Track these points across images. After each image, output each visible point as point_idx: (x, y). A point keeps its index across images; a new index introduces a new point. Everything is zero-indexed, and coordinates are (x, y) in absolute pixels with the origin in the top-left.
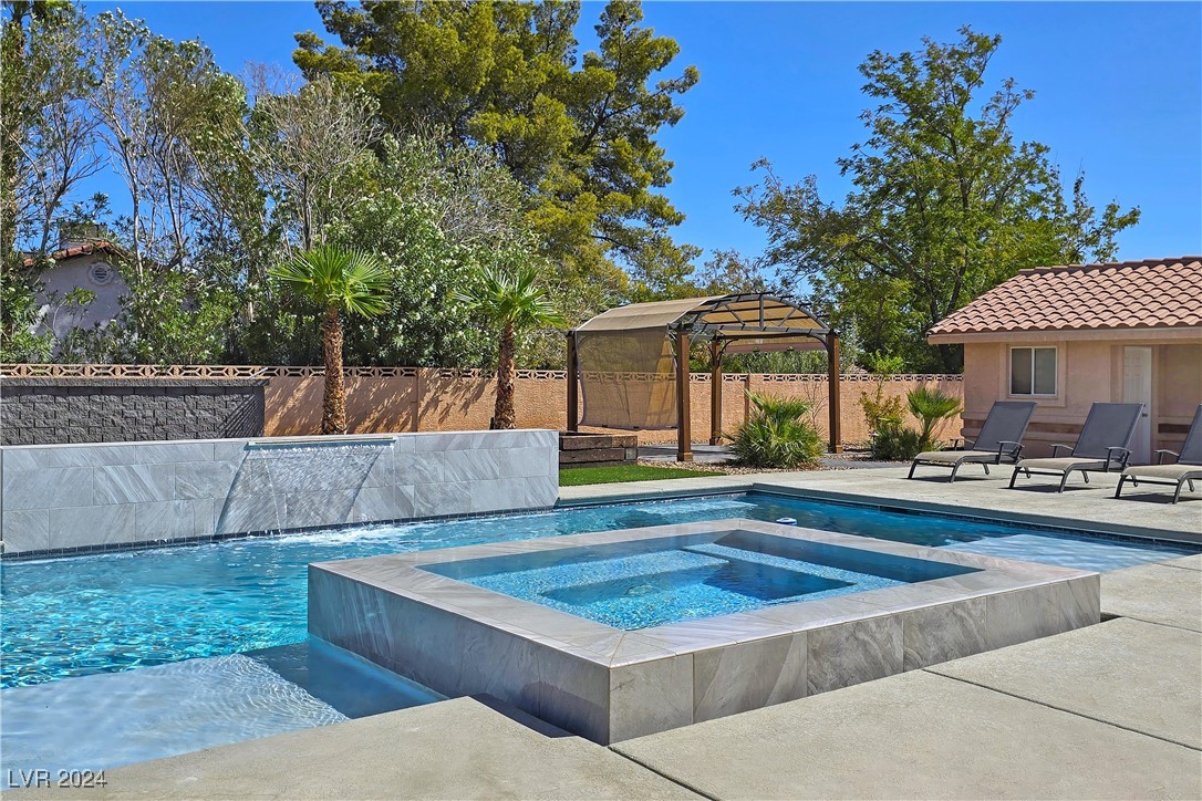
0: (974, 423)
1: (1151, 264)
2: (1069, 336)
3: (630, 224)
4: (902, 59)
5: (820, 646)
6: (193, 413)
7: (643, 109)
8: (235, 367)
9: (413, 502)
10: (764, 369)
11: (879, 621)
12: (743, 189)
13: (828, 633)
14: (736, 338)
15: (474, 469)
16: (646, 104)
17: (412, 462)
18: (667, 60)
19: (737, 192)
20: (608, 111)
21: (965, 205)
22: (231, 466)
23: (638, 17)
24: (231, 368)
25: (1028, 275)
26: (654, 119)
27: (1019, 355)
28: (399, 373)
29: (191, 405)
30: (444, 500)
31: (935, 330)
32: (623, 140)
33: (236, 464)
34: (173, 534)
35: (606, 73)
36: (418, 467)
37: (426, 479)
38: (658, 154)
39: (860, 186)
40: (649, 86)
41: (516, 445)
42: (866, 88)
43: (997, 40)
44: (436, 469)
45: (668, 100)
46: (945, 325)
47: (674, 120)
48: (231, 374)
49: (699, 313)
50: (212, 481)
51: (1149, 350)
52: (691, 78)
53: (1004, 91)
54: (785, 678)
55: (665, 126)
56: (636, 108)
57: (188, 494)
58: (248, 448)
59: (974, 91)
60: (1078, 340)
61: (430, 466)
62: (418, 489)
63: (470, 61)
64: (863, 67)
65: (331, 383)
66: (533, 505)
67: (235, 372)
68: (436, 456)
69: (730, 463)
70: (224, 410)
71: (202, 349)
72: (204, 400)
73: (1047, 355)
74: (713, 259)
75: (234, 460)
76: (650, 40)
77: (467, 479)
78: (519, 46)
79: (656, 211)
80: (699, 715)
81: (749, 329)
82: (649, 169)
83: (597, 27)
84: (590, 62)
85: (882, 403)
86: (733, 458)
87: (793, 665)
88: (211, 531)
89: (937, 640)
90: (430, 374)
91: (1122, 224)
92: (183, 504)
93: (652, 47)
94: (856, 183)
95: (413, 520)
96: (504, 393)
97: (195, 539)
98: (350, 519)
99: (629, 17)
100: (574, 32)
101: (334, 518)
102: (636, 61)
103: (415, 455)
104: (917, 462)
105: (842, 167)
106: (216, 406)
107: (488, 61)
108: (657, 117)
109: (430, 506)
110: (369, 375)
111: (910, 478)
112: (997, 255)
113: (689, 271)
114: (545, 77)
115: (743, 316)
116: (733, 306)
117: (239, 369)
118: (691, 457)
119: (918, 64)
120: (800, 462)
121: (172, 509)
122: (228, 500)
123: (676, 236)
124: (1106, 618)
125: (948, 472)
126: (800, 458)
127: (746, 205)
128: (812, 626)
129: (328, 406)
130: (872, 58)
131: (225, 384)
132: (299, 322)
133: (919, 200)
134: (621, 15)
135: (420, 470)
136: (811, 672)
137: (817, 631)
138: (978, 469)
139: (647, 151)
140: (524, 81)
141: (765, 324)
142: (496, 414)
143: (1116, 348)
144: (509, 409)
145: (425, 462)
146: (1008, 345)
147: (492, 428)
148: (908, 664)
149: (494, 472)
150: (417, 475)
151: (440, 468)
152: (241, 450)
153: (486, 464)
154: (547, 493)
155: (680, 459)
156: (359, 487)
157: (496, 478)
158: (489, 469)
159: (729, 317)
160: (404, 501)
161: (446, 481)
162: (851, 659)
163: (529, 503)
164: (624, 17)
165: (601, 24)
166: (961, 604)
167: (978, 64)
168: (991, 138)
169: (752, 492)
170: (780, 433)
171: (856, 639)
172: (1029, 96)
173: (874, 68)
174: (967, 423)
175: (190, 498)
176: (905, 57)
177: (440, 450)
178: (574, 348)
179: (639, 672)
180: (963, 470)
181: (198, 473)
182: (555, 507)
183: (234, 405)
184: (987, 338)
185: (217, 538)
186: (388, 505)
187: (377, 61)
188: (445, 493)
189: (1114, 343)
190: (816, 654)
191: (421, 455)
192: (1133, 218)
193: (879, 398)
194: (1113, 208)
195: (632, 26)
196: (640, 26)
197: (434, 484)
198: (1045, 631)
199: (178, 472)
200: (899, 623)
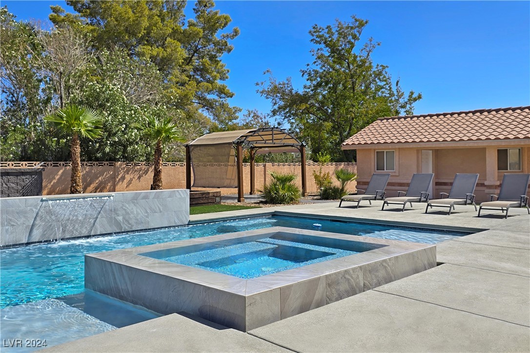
0: (361, 183)
1: (431, 116)
2: (400, 146)
3: (209, 97)
4: (327, 28)
5: (331, 282)
6: (6, 185)
7: (215, 46)
8: (26, 162)
9: (122, 224)
10: (272, 161)
11: (354, 269)
12: (259, 83)
13: (334, 276)
14: (261, 147)
15: (150, 208)
16: (216, 44)
17: (121, 205)
18: (226, 24)
19: (257, 84)
20: (199, 46)
21: (354, 90)
22: (34, 210)
23: (212, 5)
24: (24, 163)
25: (381, 120)
26: (220, 50)
27: (380, 155)
28: (106, 164)
29: (5, 181)
30: (136, 223)
31: (345, 143)
32: (206, 59)
33: (36, 208)
34: (5, 243)
35: (198, 29)
36: (124, 208)
37: (128, 213)
38: (222, 66)
39: (309, 81)
40: (217, 36)
41: (170, 197)
42: (312, 40)
43: (366, 22)
44: (132, 209)
45: (226, 42)
46: (348, 141)
47: (229, 50)
48: (24, 166)
49: (246, 136)
50: (25, 217)
51: (431, 152)
52: (236, 33)
53: (369, 43)
54: (317, 297)
55: (225, 53)
56: (212, 45)
57: (12, 223)
58: (42, 200)
59: (356, 43)
60: (403, 148)
61: (130, 207)
62: (124, 218)
63: (137, 23)
64: (310, 32)
65: (75, 169)
66: (178, 224)
67: (26, 165)
68: (133, 202)
69: (261, 202)
70: (22, 183)
71: (9, 154)
72: (12, 178)
73: (391, 154)
74: (247, 113)
75: (36, 206)
76: (218, 15)
77: (147, 212)
78: (159, 16)
79: (222, 91)
80: (283, 315)
81: (268, 143)
82: (218, 72)
83: (194, 9)
84: (191, 25)
85: (322, 175)
86: (263, 200)
87: (320, 291)
88: (25, 241)
89: (376, 277)
90: (121, 165)
91: (415, 100)
92: (10, 228)
93: (219, 19)
94: (308, 80)
95: (123, 232)
96: (157, 173)
97: (17, 245)
98: (92, 233)
99: (208, 5)
100: (183, 11)
101: (85, 232)
102: (212, 25)
103: (123, 202)
104: (342, 200)
105: (302, 74)
106: (18, 181)
107: (145, 23)
108: (221, 49)
109: (130, 226)
110: (92, 166)
111: (340, 207)
112: (367, 112)
113: (236, 118)
114: (171, 30)
115: (265, 138)
116: (260, 133)
117: (28, 164)
118: (244, 200)
119: (334, 30)
120: (292, 201)
121: (5, 231)
122: (33, 226)
123: (230, 103)
124: (439, 264)
125: (356, 204)
126: (292, 199)
127: (261, 90)
128: (327, 273)
129: (74, 180)
130: (314, 28)
131: (23, 171)
132: (58, 142)
133: (334, 89)
134: (204, 4)
135: (125, 209)
136: (327, 294)
137: (330, 275)
138: (366, 203)
139: (217, 64)
140: (161, 32)
141: (275, 141)
142: (154, 183)
143: (418, 151)
144: (160, 180)
145: (127, 206)
146: (375, 150)
147: (151, 189)
148: (365, 288)
149: (160, 209)
150: (124, 212)
151: (135, 208)
152: (39, 202)
153: (156, 206)
154: (184, 218)
155: (239, 201)
156: (97, 218)
157: (161, 212)
158: (157, 208)
159: (259, 138)
160: (118, 224)
161: (138, 214)
162: (343, 287)
163: (176, 223)
164: (206, 5)
165: (196, 8)
166: (385, 261)
167: (358, 32)
168: (364, 62)
169: (274, 215)
170: (283, 189)
171: (345, 278)
172: (379, 44)
173: (315, 32)
174: (358, 183)
175: (13, 225)
176: (328, 27)
177: (135, 199)
178: (189, 153)
179: (258, 298)
180: (362, 203)
181: (17, 213)
182: (188, 224)
183: (27, 180)
184: (367, 147)
185: (28, 244)
186: (110, 226)
187: (91, 20)
188: (137, 220)
189: (418, 149)
190: (329, 285)
191: (125, 202)
192: (420, 97)
193: (320, 173)
194: (412, 93)
195: (209, 10)
196: (213, 10)
197: (132, 216)
198: (417, 271)
199: (7, 212)
200: (361, 270)
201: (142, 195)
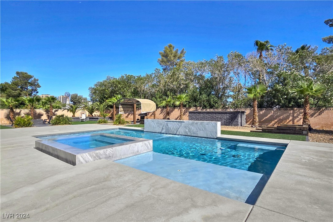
9: (188, 133)
15: (199, 128)
36: (188, 127)
37: (190, 129)
41: (207, 124)
50: (162, 125)
58: (165, 121)
61: (191, 127)
66: (211, 137)
77: (197, 130)
95: (188, 136)
103: (188, 125)
109: (191, 134)
121: (158, 129)
151: (192, 127)
154: (215, 135)
156: (179, 129)
157: (203, 130)
160: (186, 132)
161: (194, 129)
163: (210, 137)
177: (192, 124)
181: (160, 124)
182: (217, 138)
186: (184, 132)
188: (193, 132)
197: (191, 130)
201: (195, 123)
